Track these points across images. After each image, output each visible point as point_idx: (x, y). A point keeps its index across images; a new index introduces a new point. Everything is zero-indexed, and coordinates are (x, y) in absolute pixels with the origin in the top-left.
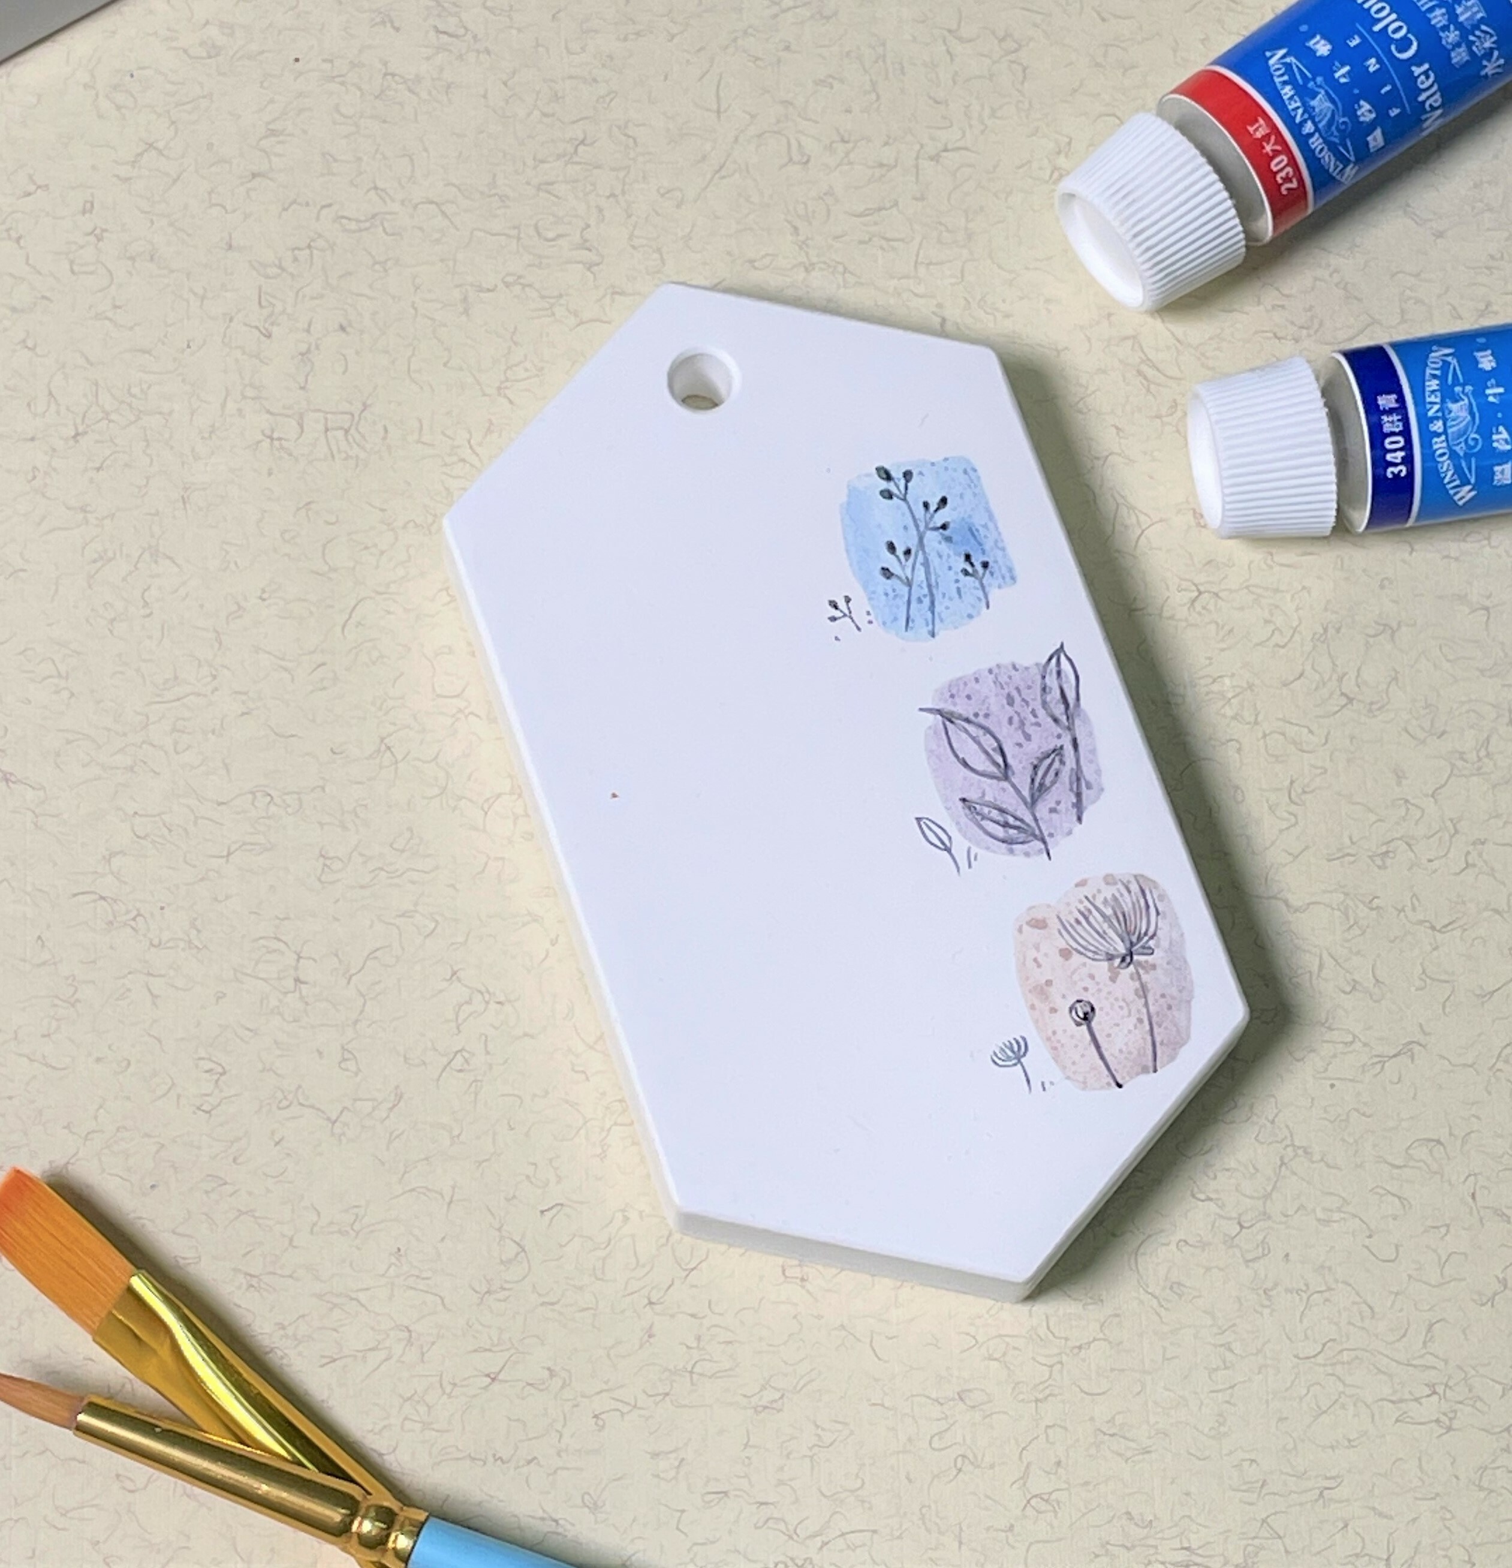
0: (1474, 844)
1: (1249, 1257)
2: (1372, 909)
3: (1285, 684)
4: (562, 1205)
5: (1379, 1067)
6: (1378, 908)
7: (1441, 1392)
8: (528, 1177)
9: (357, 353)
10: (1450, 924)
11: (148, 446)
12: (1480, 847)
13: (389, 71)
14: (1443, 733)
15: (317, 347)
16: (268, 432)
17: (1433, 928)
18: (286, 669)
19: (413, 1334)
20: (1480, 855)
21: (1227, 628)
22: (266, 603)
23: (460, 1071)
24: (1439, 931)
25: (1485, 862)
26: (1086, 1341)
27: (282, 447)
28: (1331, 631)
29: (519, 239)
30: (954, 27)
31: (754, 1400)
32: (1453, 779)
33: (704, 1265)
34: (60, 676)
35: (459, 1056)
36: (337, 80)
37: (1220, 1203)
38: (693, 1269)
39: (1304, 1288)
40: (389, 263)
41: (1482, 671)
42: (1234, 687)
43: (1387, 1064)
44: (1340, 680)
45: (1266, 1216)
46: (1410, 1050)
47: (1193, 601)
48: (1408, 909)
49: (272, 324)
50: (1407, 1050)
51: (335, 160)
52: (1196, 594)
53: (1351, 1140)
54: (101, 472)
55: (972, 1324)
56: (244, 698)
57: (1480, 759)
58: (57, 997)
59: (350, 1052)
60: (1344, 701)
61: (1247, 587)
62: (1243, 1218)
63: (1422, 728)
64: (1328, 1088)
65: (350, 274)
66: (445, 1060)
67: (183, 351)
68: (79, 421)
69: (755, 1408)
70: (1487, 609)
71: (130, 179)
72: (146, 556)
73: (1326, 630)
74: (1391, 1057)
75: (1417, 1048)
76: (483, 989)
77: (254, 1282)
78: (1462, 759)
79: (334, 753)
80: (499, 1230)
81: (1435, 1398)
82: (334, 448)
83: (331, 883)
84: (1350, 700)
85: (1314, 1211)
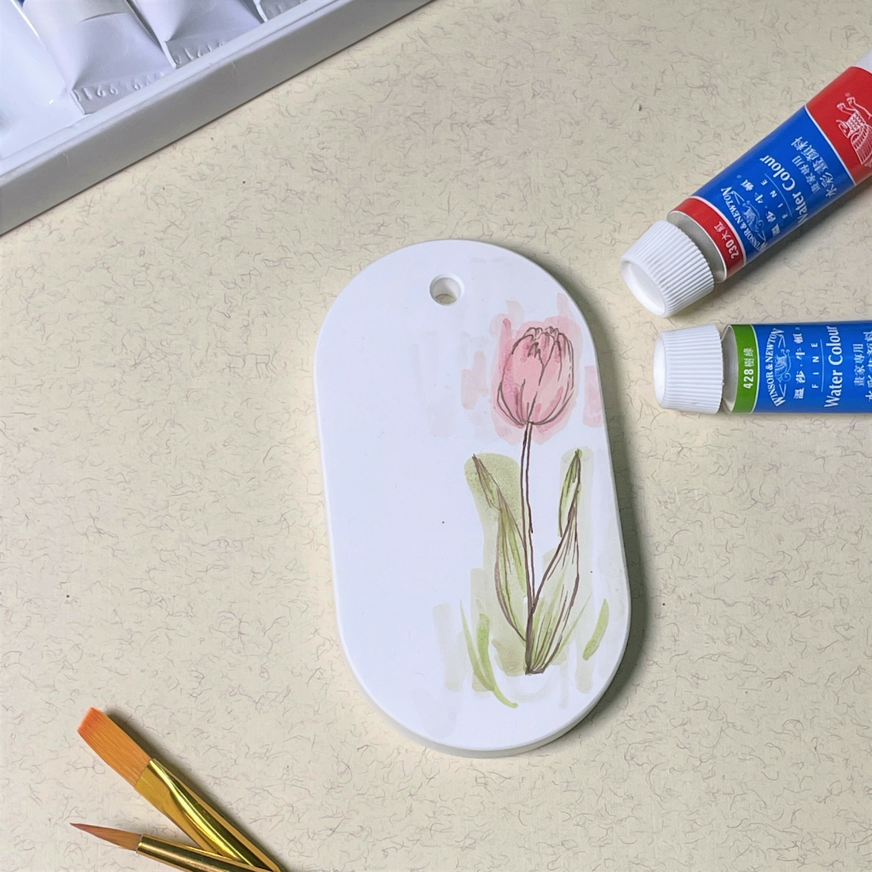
0: (817, 574)
1: (705, 777)
2: (766, 605)
3: (724, 494)
4: (368, 746)
5: (770, 683)
6: (769, 605)
7: (800, 846)
8: (351, 732)
9: (272, 327)
10: (805, 613)
11: (170, 370)
12: (820, 575)
13: (290, 188)
14: (803, 519)
15: (253, 323)
16: (228, 365)
17: (796, 615)
18: (236, 480)
19: (295, 809)
20: (820, 580)
21: (695, 466)
22: (227, 447)
23: (319, 679)
24: (799, 617)
25: (822, 583)
26: (624, 817)
27: (235, 372)
28: (747, 468)
29: (351, 271)
30: (564, 169)
31: (461, 844)
32: (806, 541)
33: (437, 776)
34: (126, 482)
35: (318, 671)
36: (264, 192)
37: (691, 750)
38: (432, 778)
39: (732, 793)
40: (288, 283)
41: (821, 488)
42: (699, 495)
43: (773, 682)
44: (752, 491)
45: (713, 757)
46: (785, 676)
47: (679, 452)
48: (784, 605)
49: (231, 311)
50: (783, 676)
51: (262, 232)
52: (681, 448)
53: (756, 720)
54: (147, 383)
55: (568, 808)
56: (215, 494)
57: (820, 532)
58: (122, 639)
59: (265, 669)
60: (753, 502)
61: (706, 446)
62: (703, 757)
63: (791, 516)
64: (744, 693)
65: (269, 287)
66: (311, 674)
67: (188, 324)
68: (137, 357)
69: (462, 848)
70: (824, 458)
71: (162, 239)
72: (168, 424)
73: (744, 467)
74: (775, 679)
75: (788, 675)
76: (330, 639)
77: (217, 781)
78: (811, 532)
79: (259, 522)
80: (337, 757)
81: (797, 848)
82: (261, 374)
83: (256, 585)
84: (756, 502)
85: (737, 754)
